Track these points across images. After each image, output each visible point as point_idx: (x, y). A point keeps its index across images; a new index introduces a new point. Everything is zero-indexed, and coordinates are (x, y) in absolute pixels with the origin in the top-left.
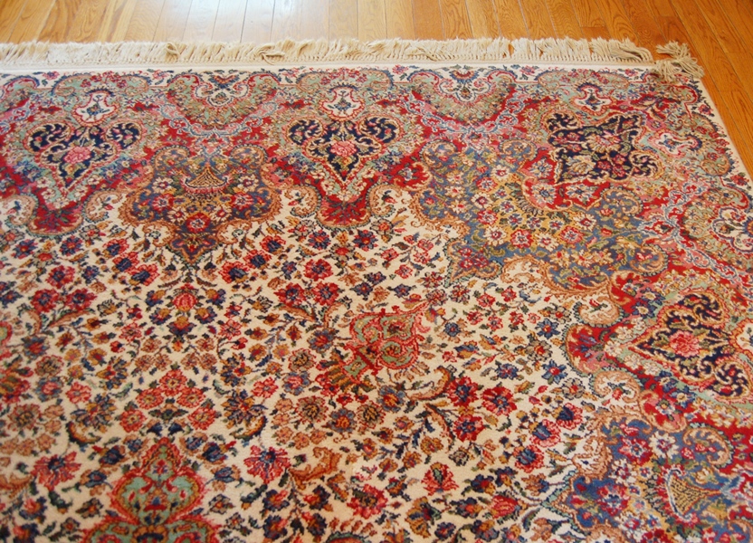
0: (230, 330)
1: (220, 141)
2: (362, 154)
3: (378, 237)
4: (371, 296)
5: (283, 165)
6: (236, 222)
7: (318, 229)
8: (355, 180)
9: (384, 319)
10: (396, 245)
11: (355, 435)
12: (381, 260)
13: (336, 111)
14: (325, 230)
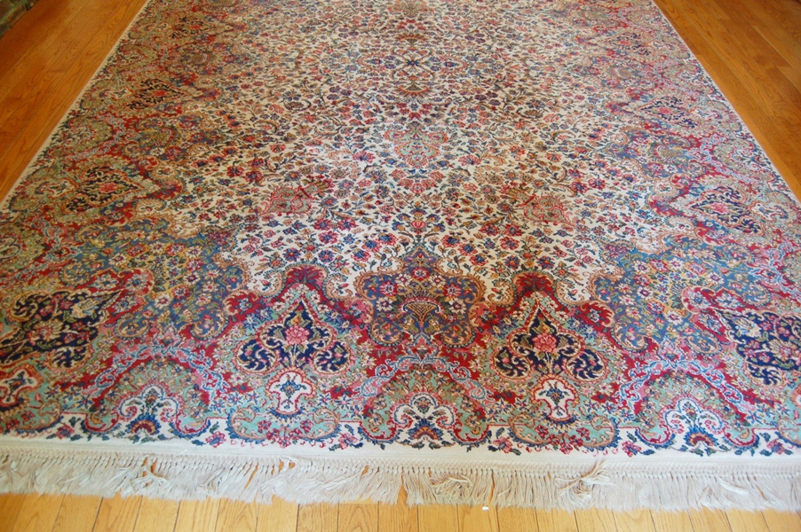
0: (387, 209)
1: (415, 350)
2: (280, 327)
3: (282, 256)
4: (293, 222)
5: (354, 321)
6: (391, 273)
7: (327, 264)
8: (292, 302)
9: (288, 210)
10: (270, 250)
11: (316, 164)
12: (284, 241)
13: (298, 381)
14: (322, 263)
